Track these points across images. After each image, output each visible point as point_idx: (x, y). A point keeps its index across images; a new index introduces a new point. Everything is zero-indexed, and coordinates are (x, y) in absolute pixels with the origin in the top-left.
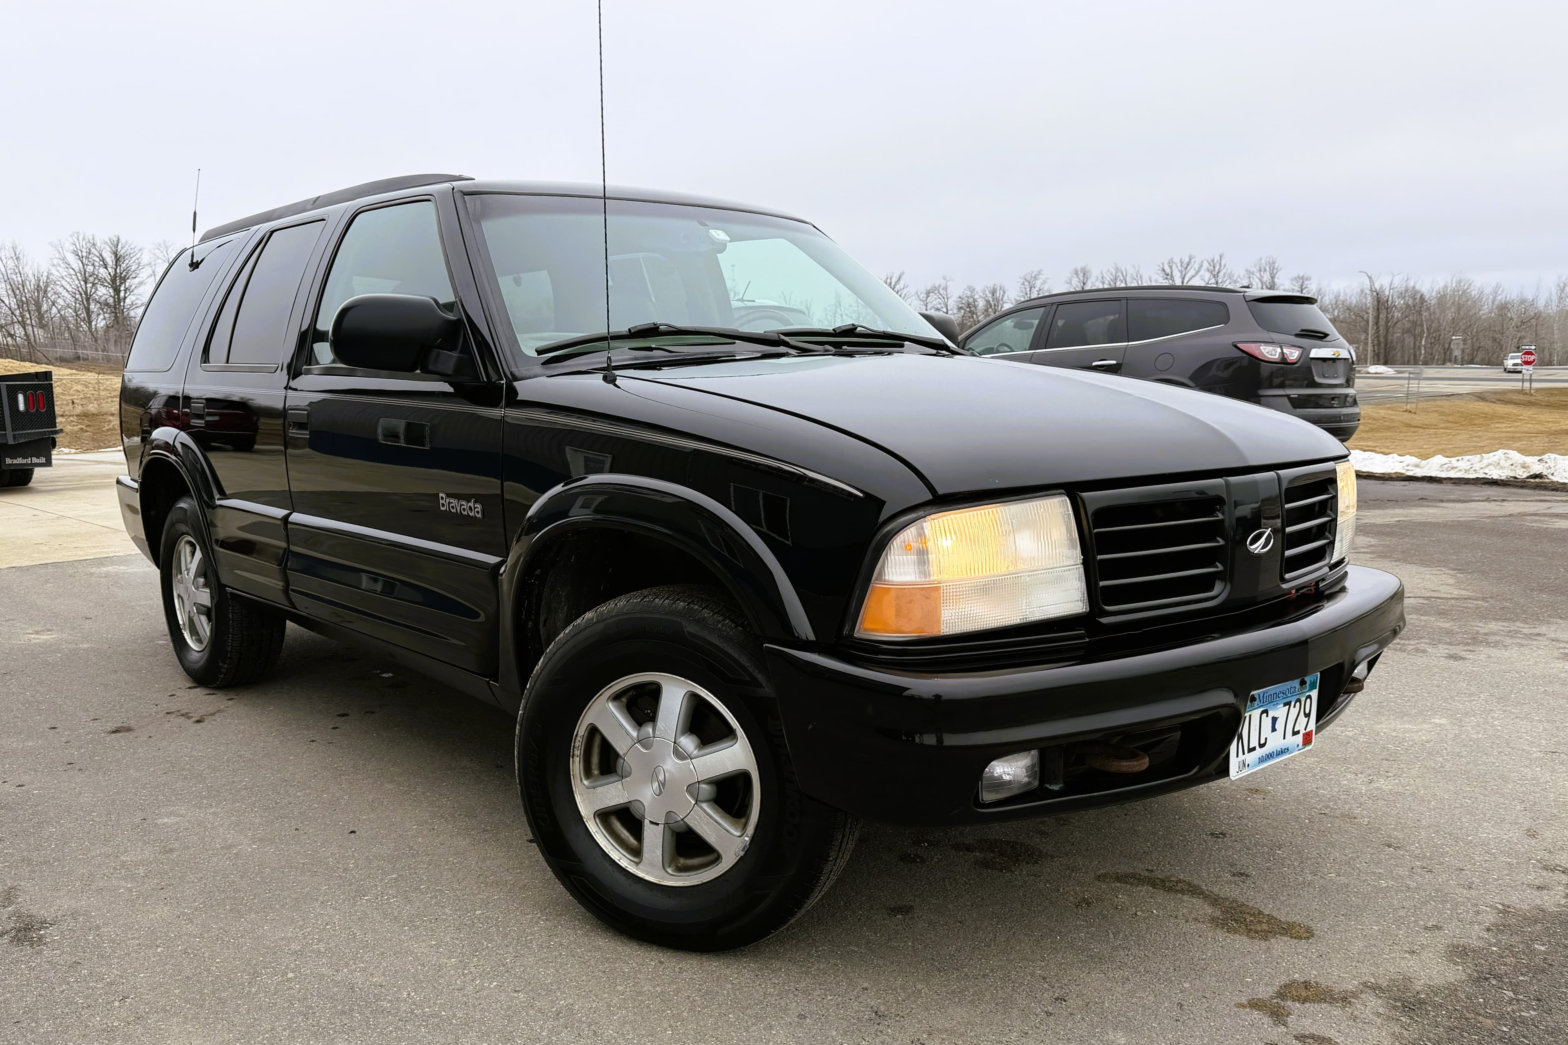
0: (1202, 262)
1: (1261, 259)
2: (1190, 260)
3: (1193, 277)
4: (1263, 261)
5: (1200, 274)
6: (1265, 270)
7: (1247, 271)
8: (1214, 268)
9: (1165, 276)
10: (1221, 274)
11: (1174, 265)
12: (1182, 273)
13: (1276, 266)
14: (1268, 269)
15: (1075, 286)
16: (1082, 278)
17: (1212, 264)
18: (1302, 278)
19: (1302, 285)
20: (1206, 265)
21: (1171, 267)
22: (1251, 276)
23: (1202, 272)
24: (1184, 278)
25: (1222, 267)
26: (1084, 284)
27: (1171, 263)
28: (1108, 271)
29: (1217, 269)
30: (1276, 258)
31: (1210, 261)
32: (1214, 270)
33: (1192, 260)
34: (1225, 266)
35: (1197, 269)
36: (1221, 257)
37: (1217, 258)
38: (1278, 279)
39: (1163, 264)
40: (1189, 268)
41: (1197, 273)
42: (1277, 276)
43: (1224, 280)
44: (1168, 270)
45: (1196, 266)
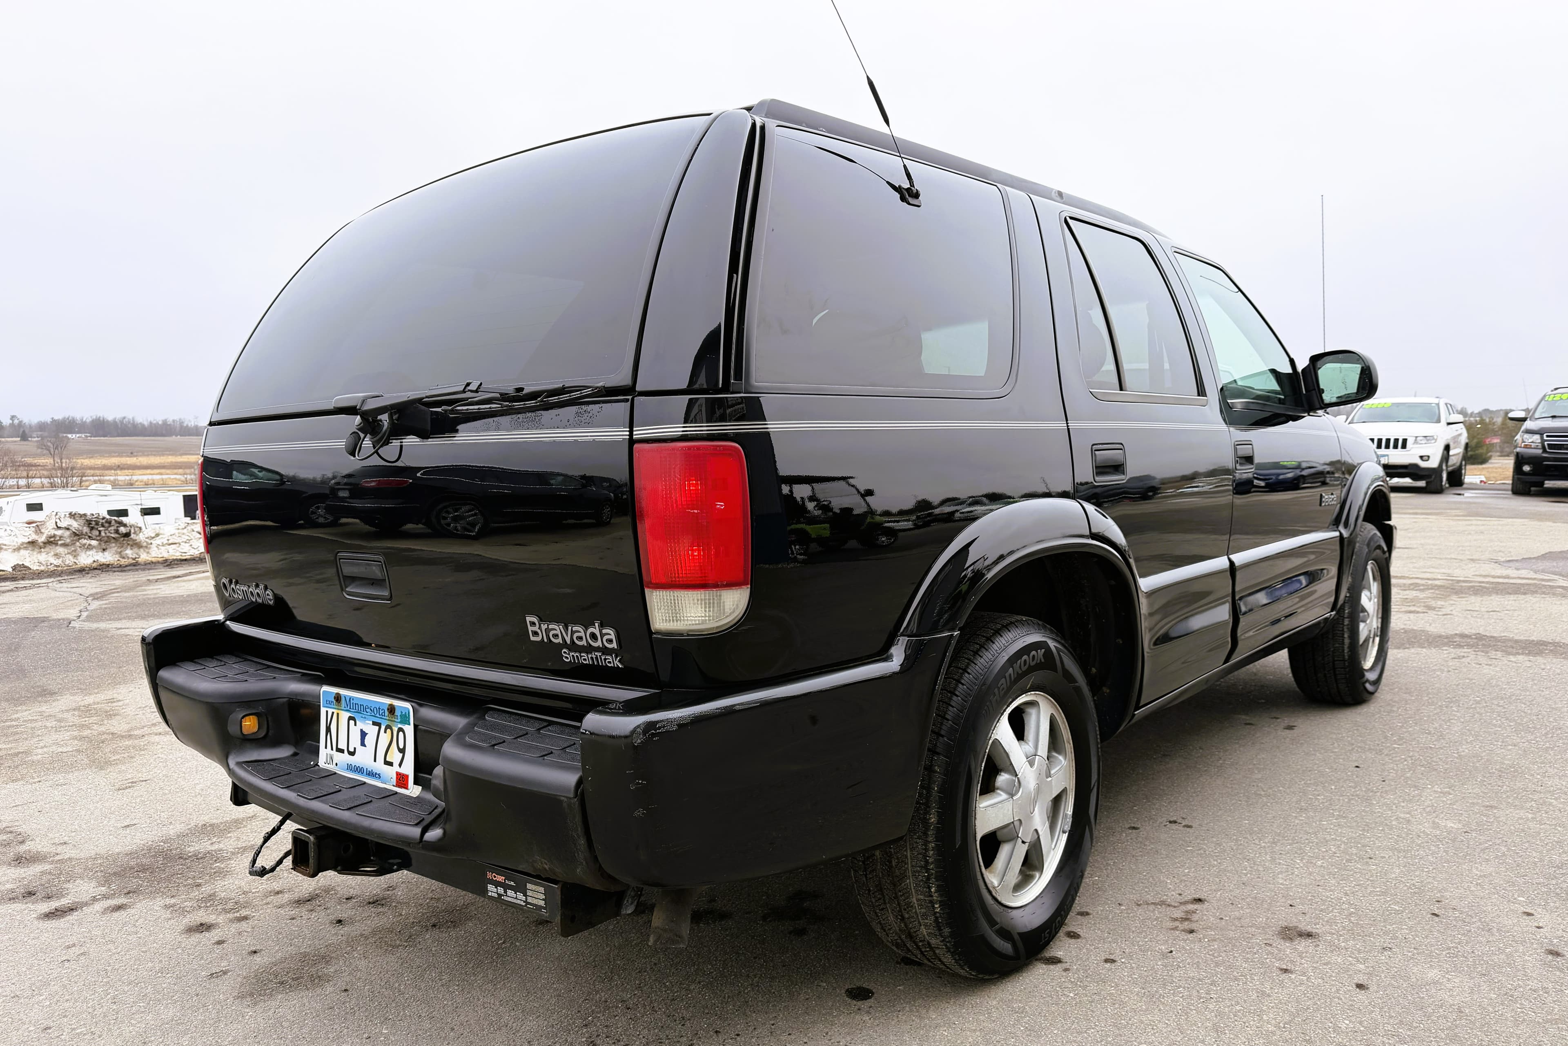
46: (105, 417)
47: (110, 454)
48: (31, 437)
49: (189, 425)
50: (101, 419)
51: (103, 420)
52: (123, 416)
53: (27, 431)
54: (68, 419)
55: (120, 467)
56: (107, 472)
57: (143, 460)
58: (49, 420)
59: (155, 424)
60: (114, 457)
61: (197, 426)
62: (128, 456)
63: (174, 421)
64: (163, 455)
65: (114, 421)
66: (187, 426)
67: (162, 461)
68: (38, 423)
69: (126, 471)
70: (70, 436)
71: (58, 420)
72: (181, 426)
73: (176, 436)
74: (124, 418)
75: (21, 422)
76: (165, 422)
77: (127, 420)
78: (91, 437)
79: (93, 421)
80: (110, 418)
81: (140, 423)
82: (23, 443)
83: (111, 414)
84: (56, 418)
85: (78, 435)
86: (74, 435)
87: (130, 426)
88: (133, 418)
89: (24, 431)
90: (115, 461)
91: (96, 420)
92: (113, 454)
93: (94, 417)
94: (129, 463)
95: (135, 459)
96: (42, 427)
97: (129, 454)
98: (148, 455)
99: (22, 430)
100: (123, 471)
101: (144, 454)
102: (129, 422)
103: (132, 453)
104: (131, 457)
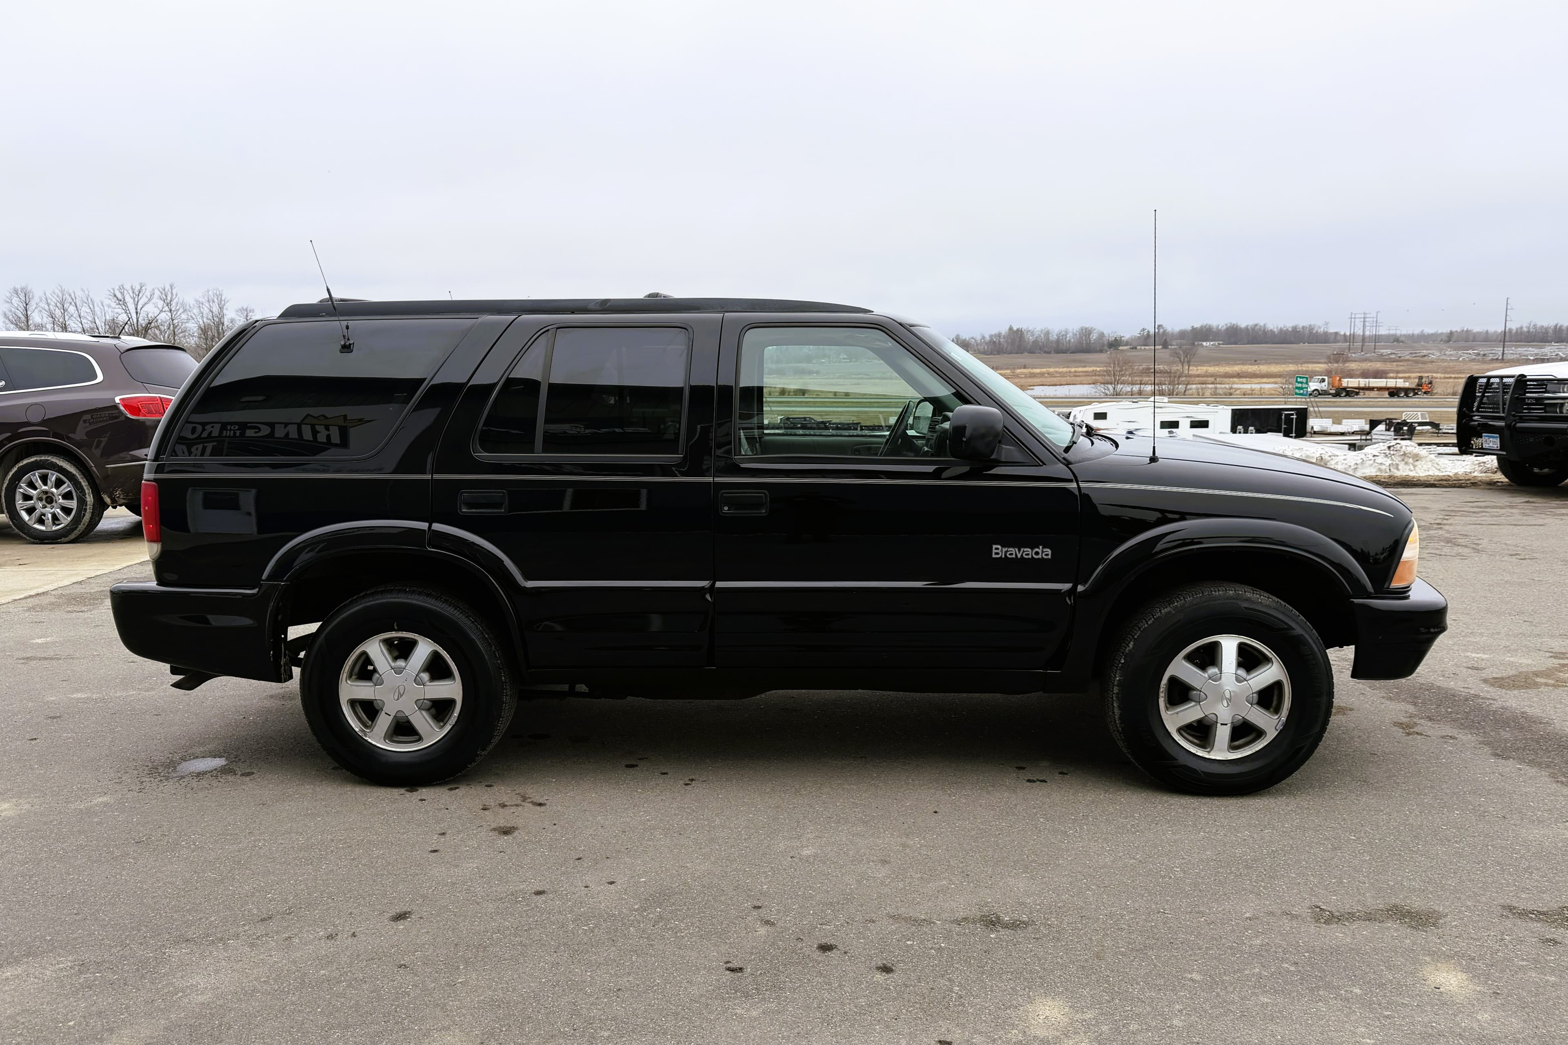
0: (153, 290)
1: (208, 291)
2: (141, 287)
3: (146, 304)
4: (211, 293)
5: (153, 301)
6: (213, 301)
7: (196, 301)
8: (166, 296)
9: (117, 302)
10: (174, 303)
11: (125, 292)
12: (134, 300)
13: (223, 299)
14: (216, 300)
15: (16, 306)
16: (23, 299)
17: (163, 292)
18: (246, 310)
19: (247, 316)
20: (157, 293)
21: (122, 294)
22: (201, 305)
23: (155, 300)
24: (137, 305)
25: (174, 297)
26: (27, 305)
27: (122, 288)
28: (54, 293)
29: (169, 298)
30: (222, 291)
31: (161, 290)
32: (167, 299)
33: (143, 288)
34: (176, 295)
35: (149, 297)
36: (171, 287)
37: (168, 287)
38: (227, 309)
39: (114, 290)
40: (141, 295)
41: (149, 300)
42: (225, 307)
43: (178, 308)
44: (119, 296)
45: (148, 294)
46: (1239, 324)
47: (1235, 362)
48: (1171, 345)
49: (1319, 331)
50: (1235, 327)
51: (1237, 327)
52: (1255, 323)
53: (1168, 340)
54: (1205, 327)
55: (1239, 375)
56: (1226, 380)
57: (1264, 368)
58: (1189, 328)
59: (1285, 331)
60: (1238, 364)
61: (1327, 332)
62: (1251, 364)
63: (1303, 327)
64: (1284, 363)
65: (1247, 328)
66: (1317, 332)
67: (1282, 370)
68: (1180, 331)
69: (1244, 379)
70: (1204, 344)
71: (1197, 328)
72: (1311, 333)
73: (1304, 343)
74: (1256, 325)
75: (1165, 331)
76: (1295, 329)
77: (1258, 327)
78: (1223, 344)
79: (1227, 329)
80: (1243, 325)
81: (1271, 330)
82: (1164, 350)
83: (1244, 322)
84: (1195, 326)
85: (1212, 343)
86: (1208, 343)
87: (1260, 333)
88: (1265, 325)
89: (1166, 340)
90: (1237, 368)
91: (1230, 327)
92: (1239, 362)
93: (1229, 325)
94: (1249, 370)
95: (1256, 367)
96: (1182, 334)
97: (1253, 362)
98: (1270, 363)
99: (1164, 338)
100: (1241, 380)
101: (1268, 362)
102: (1260, 329)
103: (1256, 361)
104: (1254, 365)
